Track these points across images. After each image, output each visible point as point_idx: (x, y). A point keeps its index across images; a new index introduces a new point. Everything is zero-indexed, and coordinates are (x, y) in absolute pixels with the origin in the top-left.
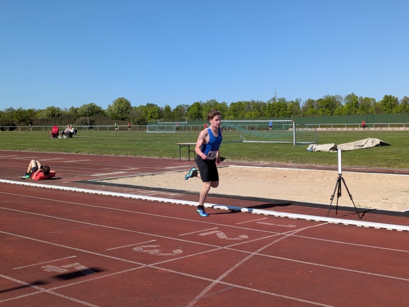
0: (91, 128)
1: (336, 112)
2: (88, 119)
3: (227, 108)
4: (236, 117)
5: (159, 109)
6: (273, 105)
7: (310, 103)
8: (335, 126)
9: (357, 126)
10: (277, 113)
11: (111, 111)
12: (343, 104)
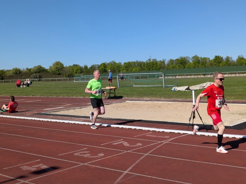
0: (40, 80)
1: (187, 66)
2: (38, 74)
3: (122, 66)
4: (127, 71)
5: (81, 68)
6: (149, 63)
7: (171, 61)
8: (186, 75)
9: (200, 75)
10: (152, 68)
11: (52, 70)
12: (191, 61)
